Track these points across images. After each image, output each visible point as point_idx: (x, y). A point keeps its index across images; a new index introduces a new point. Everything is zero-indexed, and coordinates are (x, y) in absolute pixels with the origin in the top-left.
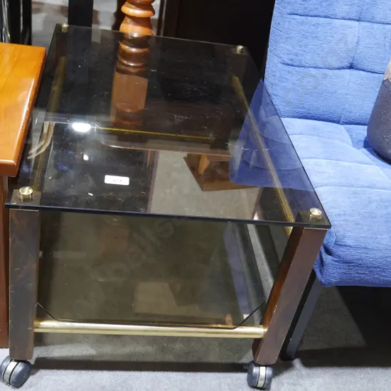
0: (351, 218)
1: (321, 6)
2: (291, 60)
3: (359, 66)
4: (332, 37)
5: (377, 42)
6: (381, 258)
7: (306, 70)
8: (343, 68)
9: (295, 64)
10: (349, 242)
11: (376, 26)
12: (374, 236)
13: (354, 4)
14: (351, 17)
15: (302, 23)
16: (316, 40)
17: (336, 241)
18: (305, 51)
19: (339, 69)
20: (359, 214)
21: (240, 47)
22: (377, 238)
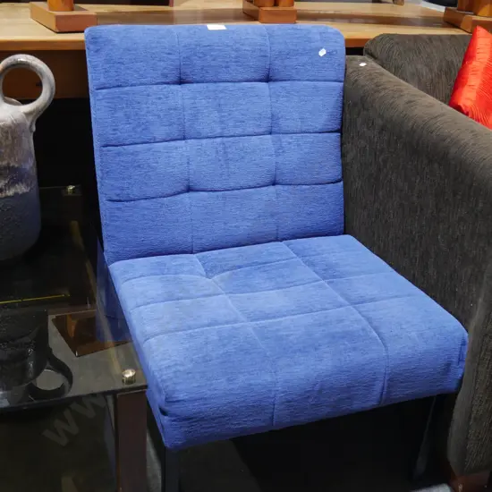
0: (181, 368)
1: (136, 132)
2: (118, 195)
3: (197, 187)
4: (157, 163)
5: (210, 158)
6: (225, 405)
7: (136, 203)
8: (179, 193)
9: (122, 199)
10: (181, 396)
11: (204, 141)
12: (209, 383)
13: (174, 123)
14: (174, 138)
15: (119, 154)
16: (139, 169)
17: (166, 399)
18: (129, 184)
19: (174, 194)
20: (192, 360)
21: (71, 188)
22: (211, 385)
